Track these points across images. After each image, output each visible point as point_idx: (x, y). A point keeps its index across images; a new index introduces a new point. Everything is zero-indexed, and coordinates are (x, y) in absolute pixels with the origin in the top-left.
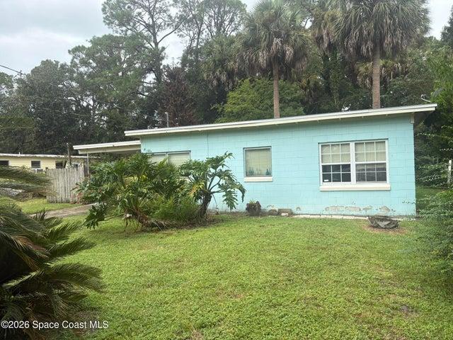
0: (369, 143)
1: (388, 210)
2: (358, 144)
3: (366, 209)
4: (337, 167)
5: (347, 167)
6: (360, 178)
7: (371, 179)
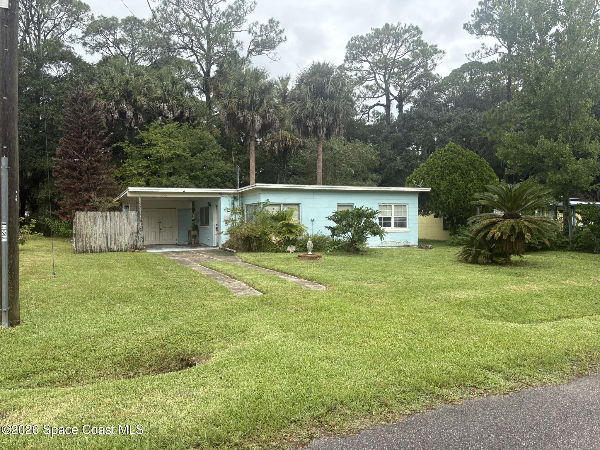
0: (400, 205)
1: (408, 242)
2: (396, 205)
3: (399, 242)
4: (385, 219)
5: (390, 219)
6: (396, 225)
7: (400, 226)
